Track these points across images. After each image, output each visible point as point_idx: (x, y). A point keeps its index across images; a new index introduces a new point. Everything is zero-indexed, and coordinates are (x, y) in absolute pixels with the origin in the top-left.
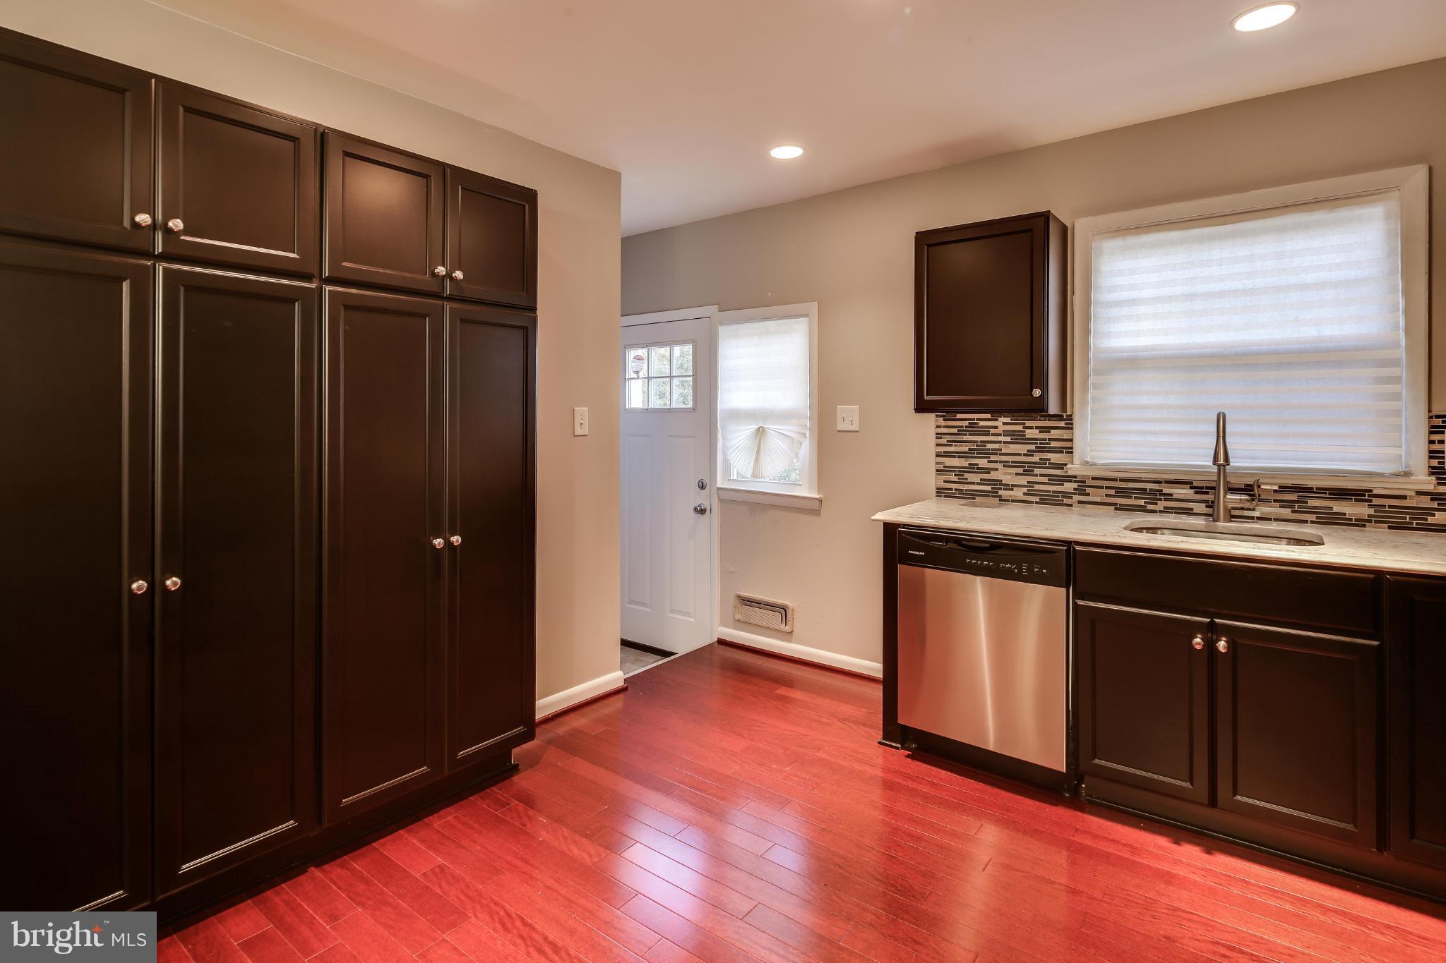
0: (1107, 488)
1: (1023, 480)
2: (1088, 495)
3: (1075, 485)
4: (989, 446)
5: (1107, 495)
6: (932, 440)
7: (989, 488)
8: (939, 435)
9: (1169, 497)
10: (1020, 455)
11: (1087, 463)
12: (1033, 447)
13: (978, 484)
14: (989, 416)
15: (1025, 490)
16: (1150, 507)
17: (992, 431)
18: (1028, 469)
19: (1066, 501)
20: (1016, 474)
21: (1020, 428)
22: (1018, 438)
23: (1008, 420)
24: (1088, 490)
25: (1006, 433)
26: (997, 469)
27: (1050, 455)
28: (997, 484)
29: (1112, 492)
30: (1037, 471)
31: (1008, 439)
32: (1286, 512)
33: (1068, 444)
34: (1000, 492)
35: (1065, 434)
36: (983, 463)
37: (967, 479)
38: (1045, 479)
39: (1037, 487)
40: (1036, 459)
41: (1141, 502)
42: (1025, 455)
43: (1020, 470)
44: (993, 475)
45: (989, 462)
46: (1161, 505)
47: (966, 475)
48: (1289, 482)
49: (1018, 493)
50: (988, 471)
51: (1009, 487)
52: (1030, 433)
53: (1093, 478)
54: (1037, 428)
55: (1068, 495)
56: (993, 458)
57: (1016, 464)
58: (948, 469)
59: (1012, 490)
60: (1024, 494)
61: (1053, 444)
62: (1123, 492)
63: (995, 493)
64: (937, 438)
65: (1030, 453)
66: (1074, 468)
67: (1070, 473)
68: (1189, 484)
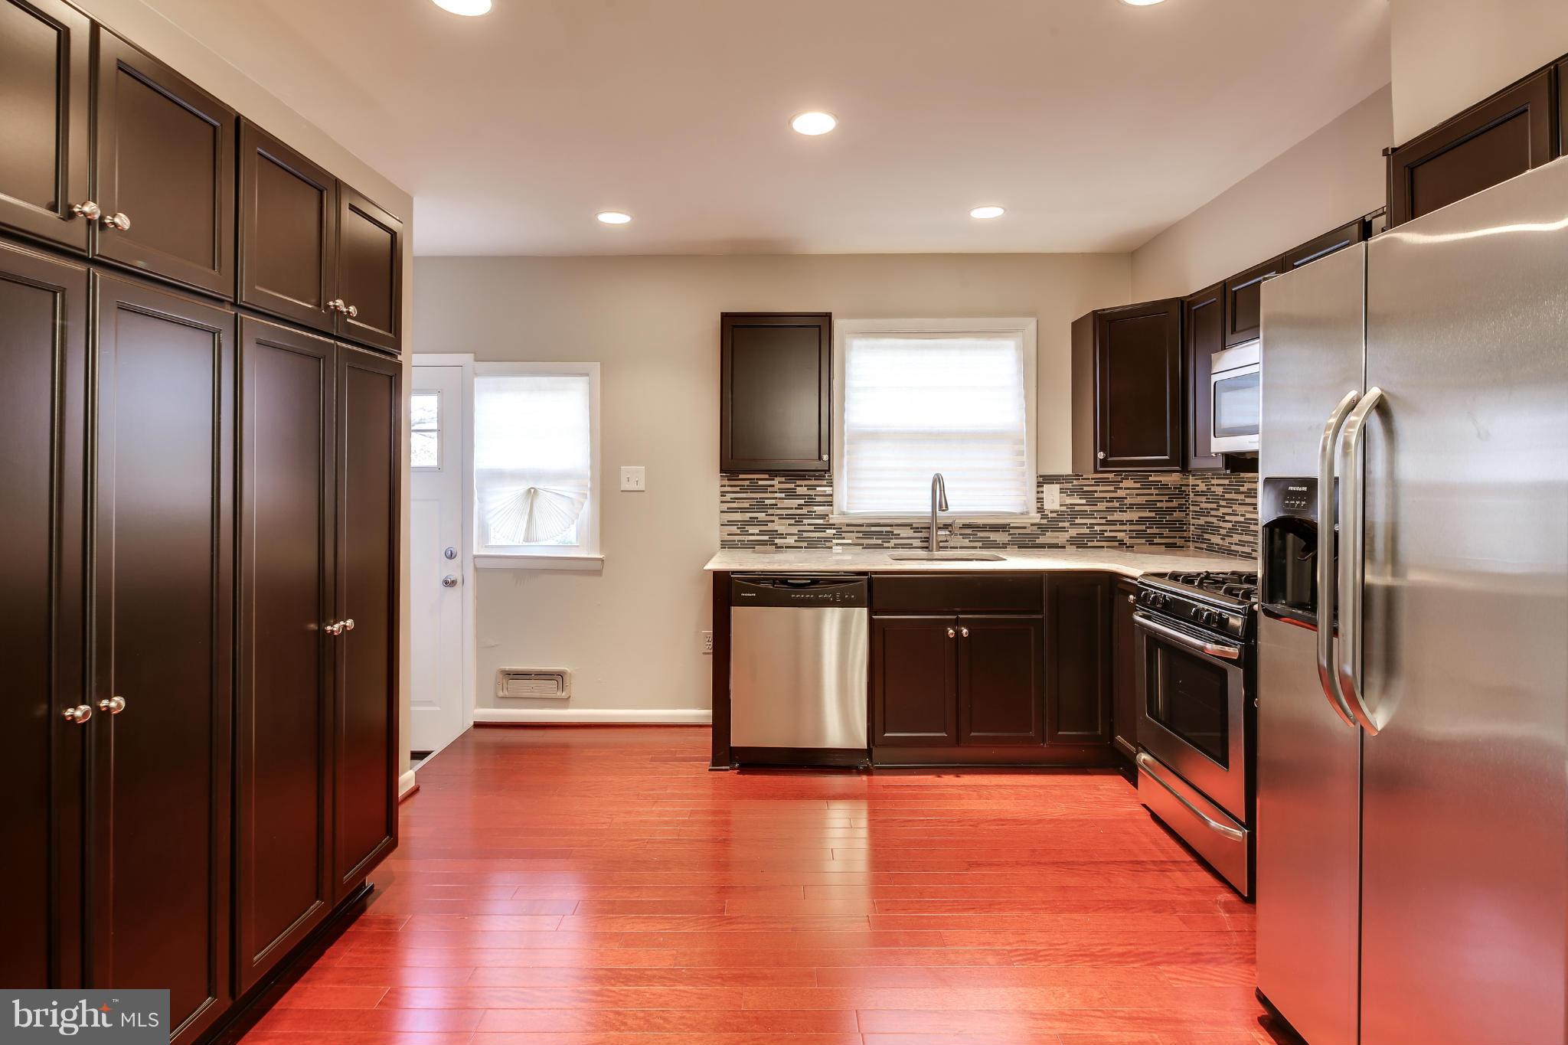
0: (857, 532)
1: (795, 529)
2: (844, 538)
3: (834, 531)
4: (767, 502)
5: (857, 538)
6: (717, 498)
7: (766, 538)
8: (723, 494)
9: (897, 536)
10: (792, 508)
11: (843, 514)
12: (802, 502)
13: (758, 535)
14: (767, 476)
15: (796, 538)
16: (886, 545)
17: (770, 489)
18: (798, 520)
19: (828, 544)
20: (789, 525)
21: (792, 486)
22: (791, 494)
23: (783, 479)
24: (844, 535)
25: (781, 491)
26: (773, 521)
27: (815, 508)
28: (774, 534)
29: (860, 535)
30: (806, 521)
31: (783, 495)
32: (966, 542)
33: (828, 499)
34: (777, 541)
35: (828, 490)
36: (761, 516)
37: (748, 531)
38: (812, 528)
39: (805, 535)
40: (804, 511)
41: (880, 542)
42: (796, 508)
43: (792, 521)
44: (771, 527)
45: (766, 515)
46: (893, 542)
47: (747, 528)
48: (967, 522)
49: (791, 541)
50: (765, 523)
51: (782, 536)
52: (800, 491)
53: (848, 525)
54: (805, 486)
55: (828, 539)
56: (770, 512)
57: (789, 517)
58: (731, 523)
59: (786, 538)
60: (795, 541)
61: (818, 499)
62: (868, 535)
63: (771, 542)
64: (722, 496)
65: (800, 507)
66: (834, 519)
67: (831, 522)
68: (910, 525)
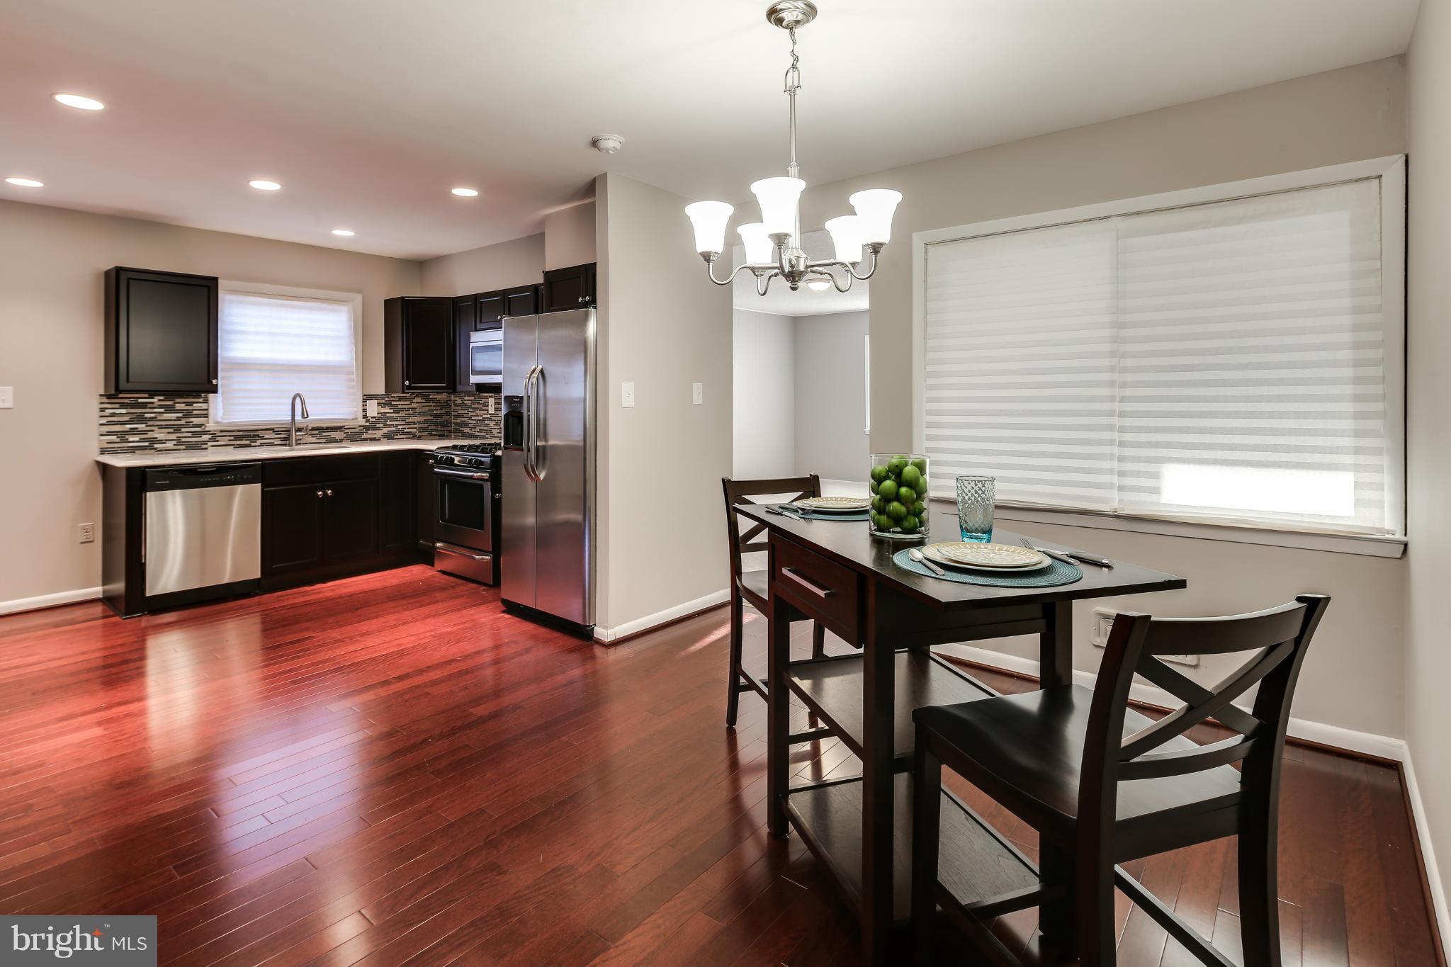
0: (230, 436)
1: (174, 436)
2: (218, 441)
3: (210, 436)
4: (147, 415)
5: (230, 440)
6: (97, 413)
7: (147, 444)
8: (102, 410)
9: (262, 438)
10: (171, 420)
11: (218, 423)
12: (180, 415)
13: (137, 442)
14: (147, 395)
15: (175, 442)
16: (253, 444)
17: (149, 405)
18: (177, 429)
19: (204, 446)
20: (169, 433)
21: (171, 403)
22: (170, 409)
23: (162, 398)
24: (218, 439)
25: (161, 407)
26: (153, 431)
27: (192, 419)
28: (154, 441)
29: (232, 438)
30: (183, 430)
31: (162, 410)
32: (314, 440)
33: (205, 412)
34: (156, 446)
35: (204, 406)
36: (142, 427)
37: (127, 439)
38: (189, 435)
39: (183, 440)
40: (183, 422)
41: (248, 442)
42: (175, 420)
43: (171, 430)
44: (150, 435)
45: (146, 426)
46: (258, 442)
47: (127, 437)
48: (316, 425)
49: (170, 445)
50: (145, 432)
51: (161, 442)
52: (178, 406)
53: (221, 431)
54: (183, 402)
55: (205, 443)
56: (150, 423)
57: (167, 427)
58: (111, 434)
59: (165, 443)
60: (175, 445)
61: (195, 412)
62: (237, 438)
63: (151, 446)
64: (101, 412)
65: (178, 419)
66: (211, 426)
67: (207, 429)
68: (272, 429)
